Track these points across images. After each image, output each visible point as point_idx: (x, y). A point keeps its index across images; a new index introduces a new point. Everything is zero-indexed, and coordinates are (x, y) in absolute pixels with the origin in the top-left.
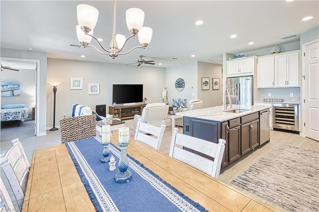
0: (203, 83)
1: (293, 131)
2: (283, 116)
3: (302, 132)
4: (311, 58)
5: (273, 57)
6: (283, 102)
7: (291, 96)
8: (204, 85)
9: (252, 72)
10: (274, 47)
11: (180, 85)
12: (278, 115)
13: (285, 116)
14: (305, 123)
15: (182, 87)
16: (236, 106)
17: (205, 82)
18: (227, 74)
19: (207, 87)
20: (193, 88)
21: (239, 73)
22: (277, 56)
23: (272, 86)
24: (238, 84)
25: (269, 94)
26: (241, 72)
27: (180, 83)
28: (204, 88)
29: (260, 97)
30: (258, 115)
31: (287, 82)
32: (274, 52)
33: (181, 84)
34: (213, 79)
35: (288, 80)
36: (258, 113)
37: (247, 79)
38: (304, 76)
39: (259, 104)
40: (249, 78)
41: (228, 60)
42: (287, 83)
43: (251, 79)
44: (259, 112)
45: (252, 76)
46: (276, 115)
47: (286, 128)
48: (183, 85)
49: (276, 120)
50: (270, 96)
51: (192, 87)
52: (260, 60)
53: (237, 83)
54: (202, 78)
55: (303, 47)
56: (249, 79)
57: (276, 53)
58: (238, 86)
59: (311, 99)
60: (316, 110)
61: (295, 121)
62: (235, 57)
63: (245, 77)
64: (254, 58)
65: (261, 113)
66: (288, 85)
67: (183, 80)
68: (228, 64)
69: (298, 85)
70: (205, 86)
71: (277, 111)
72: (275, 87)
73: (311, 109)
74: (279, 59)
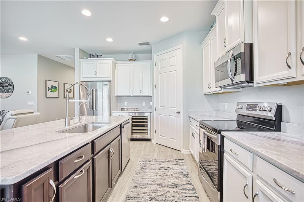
0: (49, 88)
1: (146, 139)
2: (138, 125)
3: (153, 140)
4: (161, 68)
5: (130, 64)
6: (138, 111)
7: (143, 105)
8: (50, 90)
9: (110, 77)
10: (131, 54)
11: (5, 88)
12: (135, 125)
13: (140, 125)
14: (156, 130)
15: (8, 92)
16: (92, 118)
17: (52, 86)
18: (81, 77)
19: (56, 94)
20: (30, 93)
21: (96, 76)
22: (133, 63)
23: (129, 94)
24: (95, 90)
25: (126, 103)
26: (97, 76)
27: (3, 85)
28: (49, 94)
29: (118, 107)
30: (120, 129)
31: (141, 90)
32: (130, 59)
33: (7, 86)
34: (64, 84)
35: (142, 89)
36: (119, 126)
37: (105, 85)
38: (156, 85)
39: (117, 113)
40: (107, 83)
41: (81, 58)
42: (141, 92)
43: (108, 85)
44: (121, 125)
45: (110, 81)
46: (133, 125)
47: (141, 137)
48: (10, 89)
49: (133, 130)
50: (127, 105)
51: (28, 92)
52: (118, 65)
53: (93, 89)
54: (46, 80)
55: (154, 56)
56: (107, 85)
57: (133, 60)
58: (94, 93)
59: (161, 107)
60: (164, 117)
61: (148, 130)
62: (91, 56)
63: (102, 82)
64: (112, 61)
65: (122, 126)
66: (142, 94)
67: (9, 80)
68: (82, 64)
69: (149, 95)
70: (51, 92)
71: (134, 120)
72: (132, 96)
73: (160, 117)
74: (135, 66)
